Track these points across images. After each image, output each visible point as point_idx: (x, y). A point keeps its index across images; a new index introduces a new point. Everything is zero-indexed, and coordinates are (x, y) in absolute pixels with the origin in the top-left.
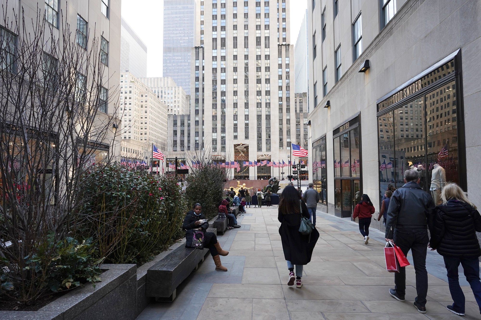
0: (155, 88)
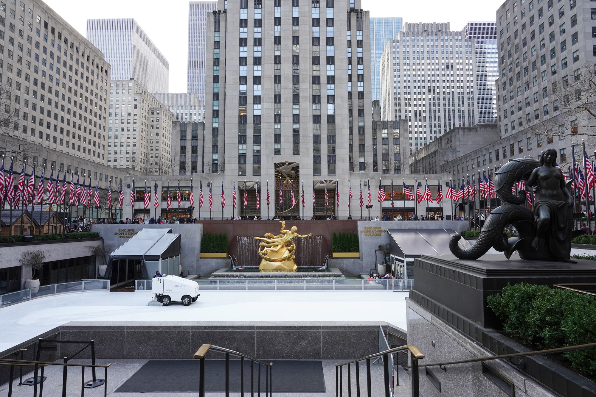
0: (173, 106)
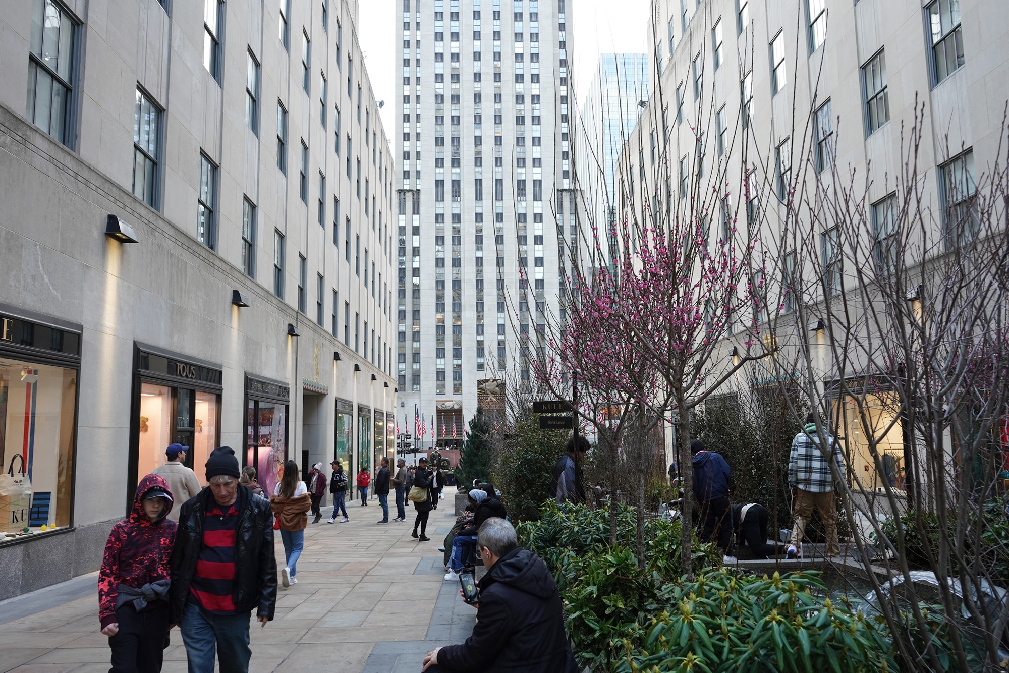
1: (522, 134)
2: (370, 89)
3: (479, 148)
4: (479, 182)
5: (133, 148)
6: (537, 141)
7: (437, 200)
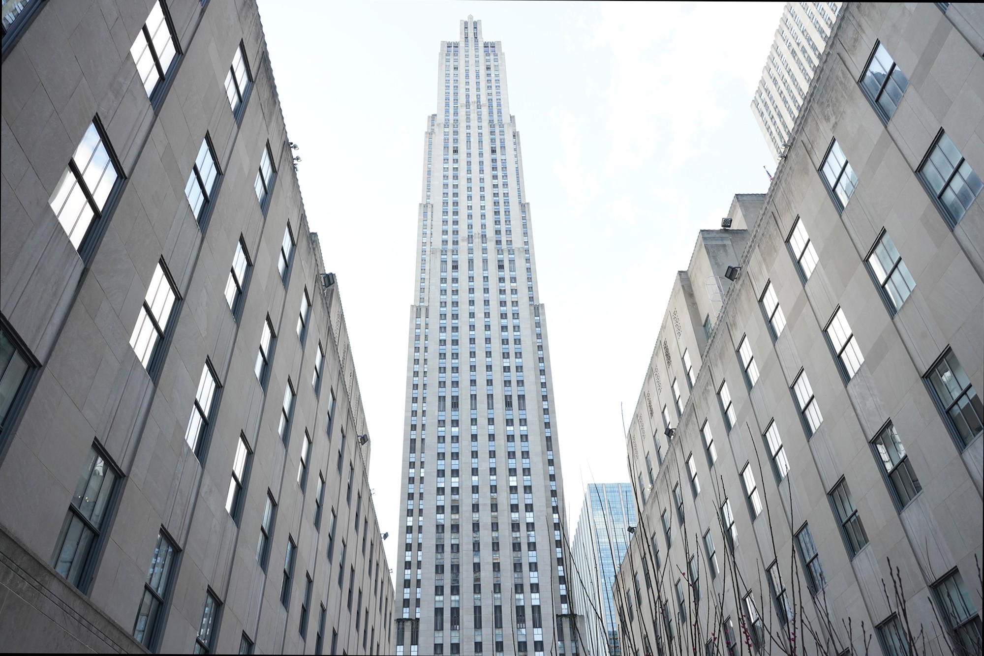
1: (519, 560)
2: (376, 522)
3: (477, 574)
4: (478, 610)
5: (143, 588)
6: (533, 567)
7: (436, 629)
